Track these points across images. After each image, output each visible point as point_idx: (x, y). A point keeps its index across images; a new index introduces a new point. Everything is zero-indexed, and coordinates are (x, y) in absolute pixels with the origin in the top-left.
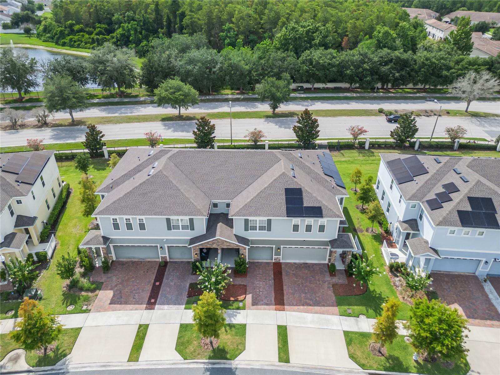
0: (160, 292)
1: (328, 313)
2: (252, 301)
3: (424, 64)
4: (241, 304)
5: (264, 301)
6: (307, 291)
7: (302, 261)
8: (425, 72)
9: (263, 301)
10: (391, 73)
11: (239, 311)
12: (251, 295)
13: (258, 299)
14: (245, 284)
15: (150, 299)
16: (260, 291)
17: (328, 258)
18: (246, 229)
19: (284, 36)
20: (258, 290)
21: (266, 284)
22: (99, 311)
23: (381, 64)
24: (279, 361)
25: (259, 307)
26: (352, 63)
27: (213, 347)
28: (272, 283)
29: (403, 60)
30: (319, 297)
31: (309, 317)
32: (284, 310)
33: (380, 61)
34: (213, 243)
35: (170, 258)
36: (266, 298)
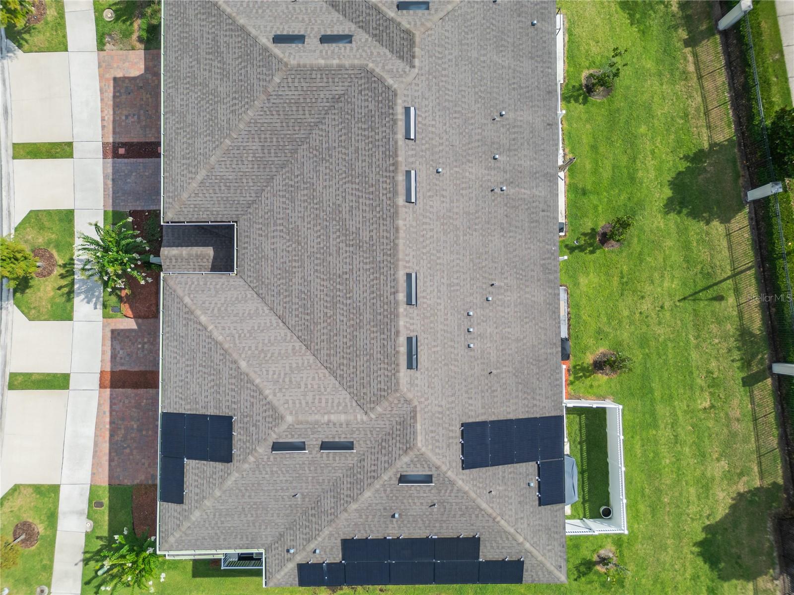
0: (141, 160)
1: (95, 465)
2: (122, 330)
5: (121, 352)
6: (144, 433)
9: (122, 349)
11: (100, 306)
12: (135, 327)
15: (124, 145)
16: (145, 343)
20: (146, 340)
22: (100, 66)
24: (11, 374)
25: (109, 343)
30: (131, 454)
31: (89, 430)
32: (101, 387)
36: (128, 355)
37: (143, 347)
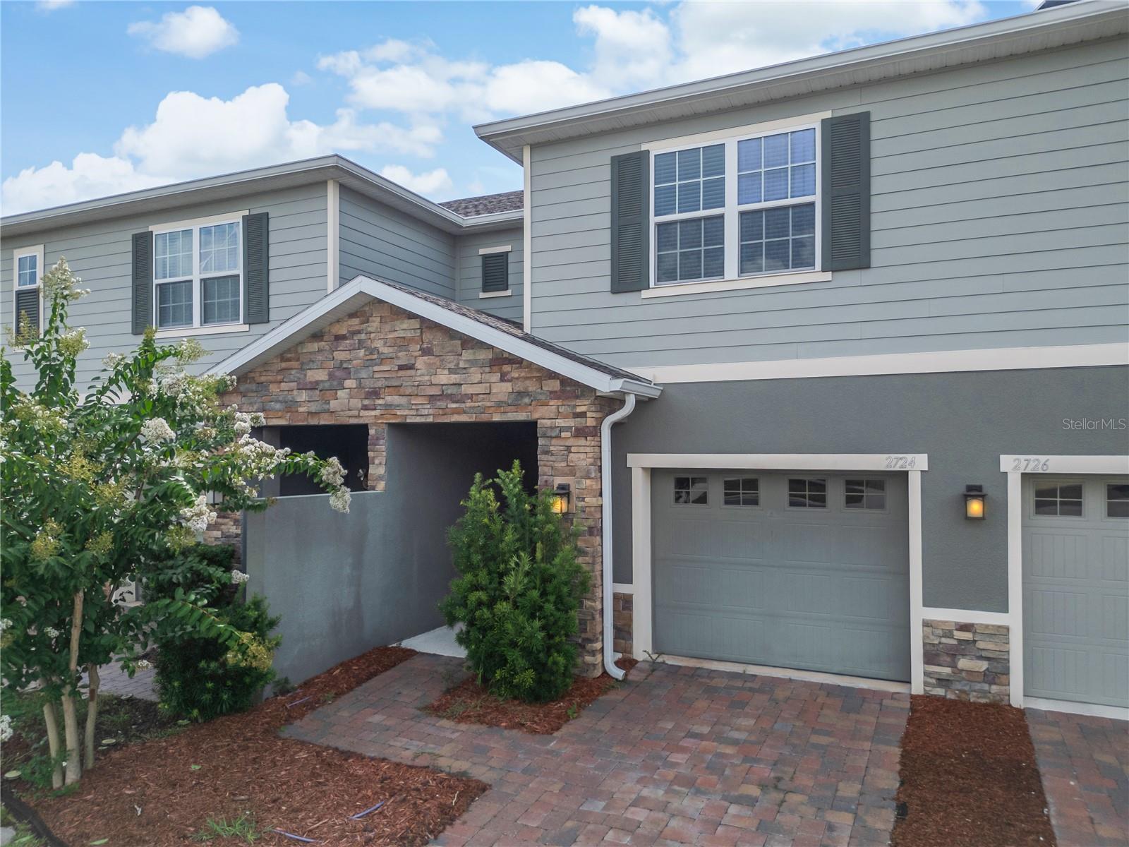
18: (628, 277)
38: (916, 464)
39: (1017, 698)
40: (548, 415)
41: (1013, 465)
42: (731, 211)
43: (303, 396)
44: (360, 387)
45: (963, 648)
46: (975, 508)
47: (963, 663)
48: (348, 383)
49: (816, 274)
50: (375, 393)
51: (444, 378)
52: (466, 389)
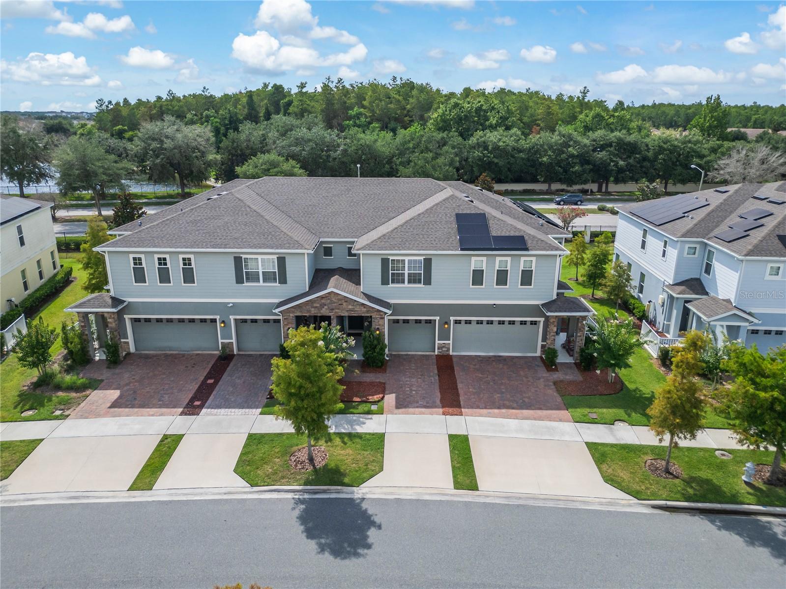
0: (214, 393)
1: (550, 419)
2: (397, 403)
3: (661, 150)
4: (374, 408)
5: (420, 403)
6: (504, 390)
7: (491, 354)
8: (664, 160)
9: (417, 402)
10: (613, 161)
11: (370, 416)
12: (394, 395)
13: (408, 400)
14: (384, 381)
15: (192, 400)
16: (411, 390)
17: (540, 343)
18: (385, 282)
19: (441, 116)
20: (408, 389)
21: (424, 381)
22: (87, 418)
23: (594, 150)
24: (456, 488)
25: (411, 410)
26: (551, 147)
27: (314, 466)
28: (435, 380)
29: (629, 144)
30: (529, 398)
31: (513, 423)
32: (462, 415)
33: (594, 145)
34: (323, 305)
35: (239, 349)
36: (423, 399)
37: (414, 390)
38: (438, 318)
39: (451, 353)
40: (374, 315)
41: (452, 319)
42: (406, 272)
43: (313, 309)
44: (328, 308)
45: (443, 347)
46: (446, 326)
47: (444, 349)
48: (325, 307)
49: (421, 285)
50: (333, 309)
51: (350, 307)
52: (355, 309)
